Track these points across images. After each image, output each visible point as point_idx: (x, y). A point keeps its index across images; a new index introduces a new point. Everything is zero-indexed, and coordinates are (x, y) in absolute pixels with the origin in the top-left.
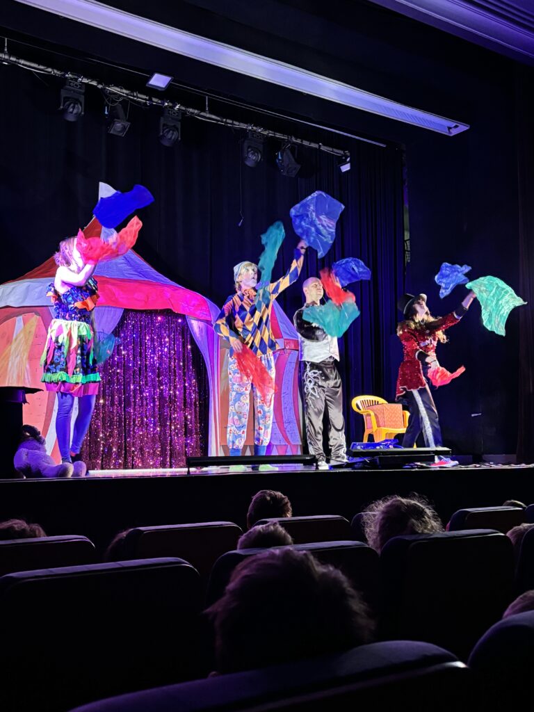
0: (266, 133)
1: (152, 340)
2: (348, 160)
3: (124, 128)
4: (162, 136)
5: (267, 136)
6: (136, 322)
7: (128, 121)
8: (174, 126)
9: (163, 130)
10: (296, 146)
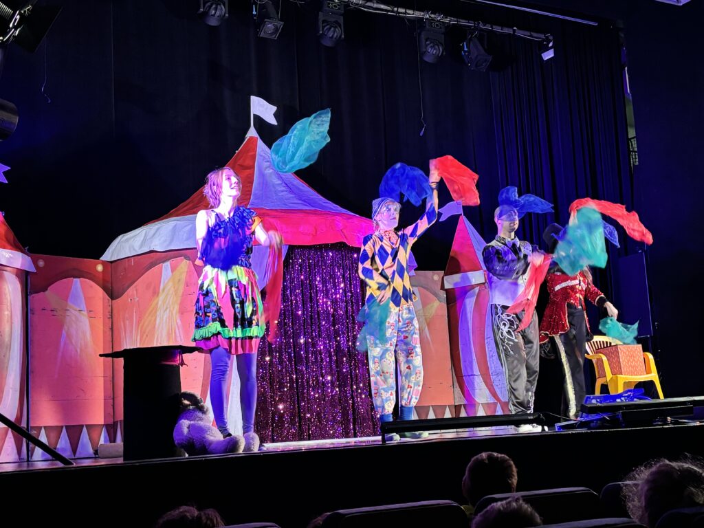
0: (447, 20)
1: (324, 281)
2: (551, 45)
3: (276, 29)
4: (321, 34)
5: (448, 24)
6: (303, 261)
7: (281, 20)
8: (336, 22)
9: (323, 27)
10: (485, 34)
